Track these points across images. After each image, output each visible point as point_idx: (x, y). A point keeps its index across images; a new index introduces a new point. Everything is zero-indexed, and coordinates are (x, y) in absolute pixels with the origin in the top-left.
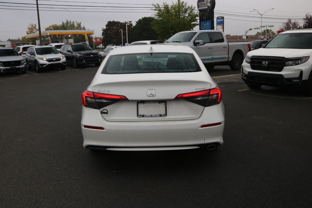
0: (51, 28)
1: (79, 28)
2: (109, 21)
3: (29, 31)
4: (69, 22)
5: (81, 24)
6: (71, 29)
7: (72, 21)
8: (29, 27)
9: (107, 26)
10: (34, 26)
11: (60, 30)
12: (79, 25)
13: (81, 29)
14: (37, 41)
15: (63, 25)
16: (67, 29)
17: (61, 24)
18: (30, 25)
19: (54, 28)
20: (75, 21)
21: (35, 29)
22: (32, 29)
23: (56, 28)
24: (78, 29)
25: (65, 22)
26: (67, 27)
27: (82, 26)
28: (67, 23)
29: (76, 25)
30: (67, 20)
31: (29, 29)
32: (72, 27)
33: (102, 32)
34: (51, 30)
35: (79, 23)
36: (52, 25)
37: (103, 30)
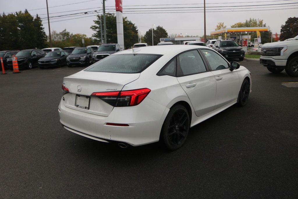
0: (236, 26)
1: (261, 25)
2: (289, 18)
3: (217, 28)
4: (252, 20)
5: (263, 21)
6: (254, 26)
7: (255, 19)
8: (217, 26)
9: (286, 22)
10: (222, 24)
11: (244, 27)
12: (261, 22)
13: (262, 26)
14: (219, 37)
15: (246, 22)
16: (249, 27)
17: (245, 22)
18: (219, 24)
19: (238, 25)
20: (258, 19)
21: (223, 27)
22: (220, 27)
23: (240, 25)
24: (259, 26)
25: (249, 20)
26: (249, 25)
27: (263, 24)
28: (251, 21)
29: (258, 23)
30: (250, 19)
31: (218, 27)
32: (255, 24)
33: (281, 28)
34: (236, 27)
35: (261, 20)
36: (237, 23)
37: (282, 27)
